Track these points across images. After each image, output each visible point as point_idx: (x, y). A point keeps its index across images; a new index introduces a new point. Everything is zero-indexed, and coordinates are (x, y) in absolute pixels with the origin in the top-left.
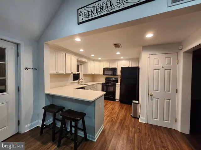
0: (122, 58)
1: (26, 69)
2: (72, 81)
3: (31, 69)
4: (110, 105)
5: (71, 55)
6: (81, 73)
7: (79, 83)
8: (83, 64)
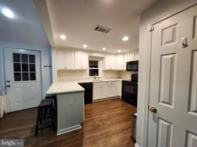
1: (45, 66)
2: (89, 77)
3: (48, 66)
4: (122, 110)
6: (100, 69)
7: (95, 79)
8: (102, 60)
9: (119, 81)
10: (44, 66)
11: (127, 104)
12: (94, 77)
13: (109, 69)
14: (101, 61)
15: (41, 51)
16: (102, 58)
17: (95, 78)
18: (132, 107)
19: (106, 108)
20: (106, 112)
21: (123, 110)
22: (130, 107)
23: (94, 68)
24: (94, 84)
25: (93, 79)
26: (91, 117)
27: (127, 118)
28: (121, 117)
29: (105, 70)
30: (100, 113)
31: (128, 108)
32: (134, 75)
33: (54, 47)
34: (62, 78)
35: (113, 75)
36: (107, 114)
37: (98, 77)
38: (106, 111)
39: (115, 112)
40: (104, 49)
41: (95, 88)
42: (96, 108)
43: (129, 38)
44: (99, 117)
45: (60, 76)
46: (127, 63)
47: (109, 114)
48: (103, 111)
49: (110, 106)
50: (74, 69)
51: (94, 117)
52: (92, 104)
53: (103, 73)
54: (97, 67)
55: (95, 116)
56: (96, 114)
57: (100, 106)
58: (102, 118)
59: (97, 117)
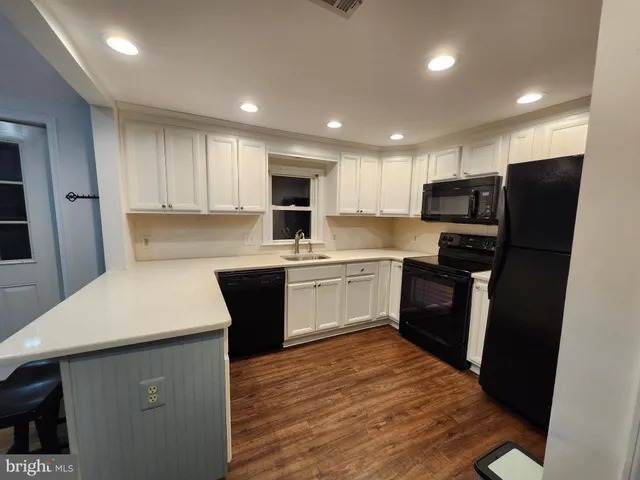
0: (530, 98)
1: (72, 197)
2: (272, 242)
3: (83, 197)
4: (402, 387)
5: (233, 139)
6: (318, 209)
7: (297, 251)
8: (325, 175)
9: (391, 260)
10: (69, 197)
11: (421, 353)
12: (292, 242)
13: (352, 210)
14: (322, 179)
15: (44, 126)
16: (326, 168)
17: (297, 247)
18: (445, 372)
19: (336, 376)
20: (338, 401)
21: (407, 391)
22: (435, 372)
23: (293, 208)
24: (291, 275)
25: (289, 253)
26: (270, 428)
27: (428, 437)
28: (406, 430)
29: (337, 214)
30: (310, 406)
31: (427, 375)
32: (451, 240)
33: (104, 109)
34: (157, 247)
35: (365, 234)
36: (343, 413)
37: (310, 244)
38: (339, 395)
39: (374, 401)
40: (334, 125)
41: (295, 289)
42: (294, 376)
43: (459, 61)
44: (309, 432)
45: (146, 241)
46: (426, 186)
47: (353, 409)
48: (325, 395)
49: (355, 368)
50: (204, 212)
51: (281, 433)
52: (283, 356)
53: (330, 226)
54: (306, 202)
55: (289, 421)
56: (294, 411)
57: (311, 365)
58: (320, 435)
59: (296, 428)
